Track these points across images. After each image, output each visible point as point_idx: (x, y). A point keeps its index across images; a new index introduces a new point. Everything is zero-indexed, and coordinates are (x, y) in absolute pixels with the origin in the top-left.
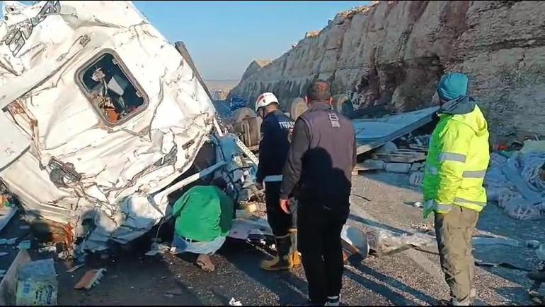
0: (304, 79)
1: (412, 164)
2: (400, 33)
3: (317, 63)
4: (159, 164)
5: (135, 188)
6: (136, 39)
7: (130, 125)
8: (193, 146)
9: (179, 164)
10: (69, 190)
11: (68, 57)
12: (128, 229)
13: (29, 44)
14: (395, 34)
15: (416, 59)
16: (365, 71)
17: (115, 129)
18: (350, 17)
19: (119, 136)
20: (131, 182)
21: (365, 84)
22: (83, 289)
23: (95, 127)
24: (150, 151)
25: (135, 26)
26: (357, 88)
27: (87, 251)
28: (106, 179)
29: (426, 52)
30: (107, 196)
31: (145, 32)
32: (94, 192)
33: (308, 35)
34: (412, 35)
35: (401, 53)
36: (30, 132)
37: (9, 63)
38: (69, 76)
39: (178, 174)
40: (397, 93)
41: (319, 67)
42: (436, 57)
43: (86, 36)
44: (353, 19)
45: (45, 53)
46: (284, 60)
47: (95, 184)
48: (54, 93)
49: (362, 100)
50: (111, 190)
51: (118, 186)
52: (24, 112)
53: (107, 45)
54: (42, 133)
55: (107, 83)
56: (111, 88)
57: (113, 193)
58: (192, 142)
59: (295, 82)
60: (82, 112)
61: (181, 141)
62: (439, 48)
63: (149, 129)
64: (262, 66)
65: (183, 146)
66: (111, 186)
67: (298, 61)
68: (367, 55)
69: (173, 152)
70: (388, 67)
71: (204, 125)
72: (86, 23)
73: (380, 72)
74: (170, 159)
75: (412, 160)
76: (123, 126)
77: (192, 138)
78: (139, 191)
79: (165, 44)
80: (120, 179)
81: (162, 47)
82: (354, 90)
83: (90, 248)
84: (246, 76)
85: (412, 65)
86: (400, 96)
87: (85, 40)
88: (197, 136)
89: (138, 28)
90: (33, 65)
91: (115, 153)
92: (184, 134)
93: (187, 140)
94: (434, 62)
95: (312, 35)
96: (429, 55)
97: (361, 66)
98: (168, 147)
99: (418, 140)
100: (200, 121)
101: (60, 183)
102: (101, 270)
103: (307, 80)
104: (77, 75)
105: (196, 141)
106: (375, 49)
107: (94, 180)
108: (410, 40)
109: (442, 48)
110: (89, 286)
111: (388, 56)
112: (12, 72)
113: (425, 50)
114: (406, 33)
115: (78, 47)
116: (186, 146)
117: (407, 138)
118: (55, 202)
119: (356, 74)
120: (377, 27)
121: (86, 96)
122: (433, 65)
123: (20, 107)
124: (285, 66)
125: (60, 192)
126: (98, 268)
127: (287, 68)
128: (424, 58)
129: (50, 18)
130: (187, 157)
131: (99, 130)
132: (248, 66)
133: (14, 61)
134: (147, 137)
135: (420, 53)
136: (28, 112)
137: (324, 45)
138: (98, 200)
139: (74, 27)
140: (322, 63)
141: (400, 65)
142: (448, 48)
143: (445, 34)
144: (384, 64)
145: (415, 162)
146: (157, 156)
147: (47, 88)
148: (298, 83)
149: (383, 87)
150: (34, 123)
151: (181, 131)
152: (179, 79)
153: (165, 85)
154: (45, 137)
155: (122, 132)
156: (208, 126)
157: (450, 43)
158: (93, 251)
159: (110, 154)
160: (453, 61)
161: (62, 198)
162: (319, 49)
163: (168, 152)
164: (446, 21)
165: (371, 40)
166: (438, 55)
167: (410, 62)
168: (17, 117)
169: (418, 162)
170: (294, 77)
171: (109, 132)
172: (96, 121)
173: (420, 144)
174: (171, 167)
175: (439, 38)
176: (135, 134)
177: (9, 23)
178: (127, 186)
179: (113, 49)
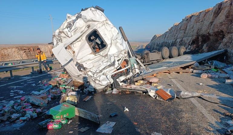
0: (172, 41)
1: (204, 70)
2: (209, 23)
3: (177, 35)
4: (110, 66)
5: (103, 73)
6: (104, 25)
7: (101, 53)
8: (121, 61)
9: (116, 66)
10: (83, 72)
11: (84, 32)
12: (100, 85)
13: (73, 28)
14: (207, 23)
15: (214, 32)
16: (194, 37)
17: (97, 54)
18: (191, 18)
19: (98, 57)
20: (101, 71)
21: (193, 42)
22: (85, 101)
23: (91, 54)
24: (107, 62)
25: (104, 21)
26: (190, 44)
27: (88, 91)
28: (94, 70)
29: (218, 30)
30: (93, 75)
31: (107, 23)
32: (90, 73)
33: (175, 25)
34: (214, 23)
35: (208, 30)
36: (73, 55)
37: (67, 34)
38: (84, 38)
39: (116, 69)
40: (205, 45)
41: (177, 36)
42: (222, 31)
43: (89, 25)
44: (192, 18)
45: (77, 31)
46: (165, 34)
47: (90, 71)
48: (80, 43)
49: (192, 48)
50: (95, 73)
51: (97, 72)
52: (71, 49)
53: (95, 28)
54: (76, 55)
55: (96, 40)
56: (97, 42)
57: (95, 74)
58: (120, 59)
59: (168, 42)
60: (87, 49)
61: (117, 59)
62: (224, 28)
63: (107, 55)
64: (158, 37)
65: (117, 61)
66: (95, 72)
67: (170, 35)
68: (195, 31)
69: (114, 62)
70: (203, 36)
71: (124, 54)
72: (89, 21)
73: (200, 38)
74: (113, 64)
75: (204, 69)
76: (99, 53)
77: (120, 58)
78: (103, 74)
79: (113, 27)
80: (98, 70)
81: (112, 28)
82: (189, 44)
83: (89, 90)
84: (152, 40)
85: (212, 35)
86: (206, 47)
87: (89, 27)
88: (122, 57)
89: (105, 22)
90: (74, 34)
91: (96, 62)
92: (118, 57)
93: (119, 59)
94: (221, 34)
95: (176, 25)
96: (219, 31)
97: (193, 36)
98: (112, 60)
99: (209, 62)
100: (123, 53)
101: (80, 70)
102: (91, 96)
103: (173, 41)
104: (86, 37)
105: (122, 59)
106: (199, 29)
107: (90, 70)
108: (213, 25)
109: (225, 28)
110: (86, 100)
111: (204, 31)
112: (68, 37)
113: (218, 29)
114: (211, 23)
115: (87, 28)
116: (118, 61)
117: (205, 62)
118: (79, 76)
119: (190, 38)
120: (200, 21)
121: (89, 44)
122: (221, 35)
123: (70, 47)
124: (165, 36)
125: (80, 73)
126: (90, 96)
127: (166, 37)
128: (218, 32)
129: (79, 19)
130: (119, 64)
131: (92, 55)
132: (153, 37)
133: (69, 33)
134: (106, 57)
135: (216, 30)
136: (72, 49)
137: (180, 29)
138: (91, 76)
139: (86, 22)
140: (178, 35)
141: (208, 35)
142: (227, 28)
143: (227, 23)
144: (201, 35)
145: (205, 70)
146: (109, 63)
147: (78, 42)
148: (169, 42)
149: (200, 43)
150: (74, 52)
151: (117, 55)
152: (117, 38)
153: (112, 40)
154: (77, 56)
155: (99, 55)
156: (126, 54)
157: (229, 26)
158: (90, 91)
159: (95, 62)
160: (229, 33)
161: (81, 75)
162: (178, 30)
163: (112, 62)
164: (228, 17)
165: (198, 26)
166: (223, 31)
167: (211, 34)
168: (69, 50)
169: (206, 70)
170: (168, 40)
171: (95, 55)
172: (91, 52)
173: (210, 64)
174: (113, 67)
175: (224, 24)
176: (103, 57)
177: (68, 21)
178: (100, 72)
179: (97, 29)
